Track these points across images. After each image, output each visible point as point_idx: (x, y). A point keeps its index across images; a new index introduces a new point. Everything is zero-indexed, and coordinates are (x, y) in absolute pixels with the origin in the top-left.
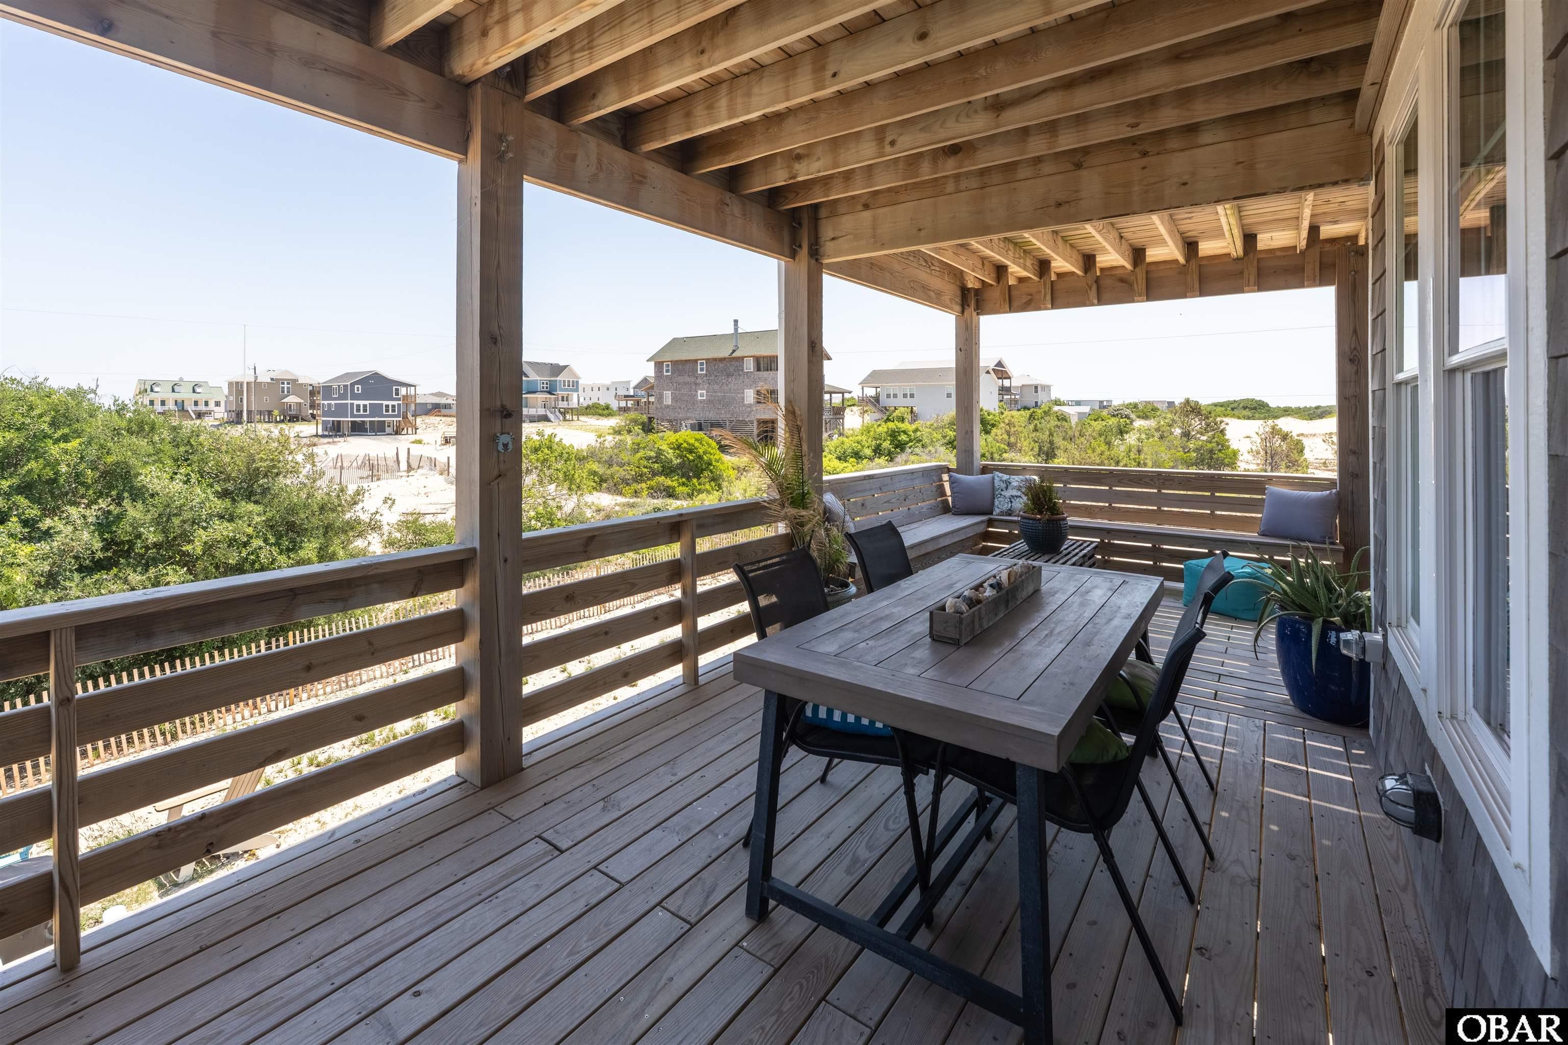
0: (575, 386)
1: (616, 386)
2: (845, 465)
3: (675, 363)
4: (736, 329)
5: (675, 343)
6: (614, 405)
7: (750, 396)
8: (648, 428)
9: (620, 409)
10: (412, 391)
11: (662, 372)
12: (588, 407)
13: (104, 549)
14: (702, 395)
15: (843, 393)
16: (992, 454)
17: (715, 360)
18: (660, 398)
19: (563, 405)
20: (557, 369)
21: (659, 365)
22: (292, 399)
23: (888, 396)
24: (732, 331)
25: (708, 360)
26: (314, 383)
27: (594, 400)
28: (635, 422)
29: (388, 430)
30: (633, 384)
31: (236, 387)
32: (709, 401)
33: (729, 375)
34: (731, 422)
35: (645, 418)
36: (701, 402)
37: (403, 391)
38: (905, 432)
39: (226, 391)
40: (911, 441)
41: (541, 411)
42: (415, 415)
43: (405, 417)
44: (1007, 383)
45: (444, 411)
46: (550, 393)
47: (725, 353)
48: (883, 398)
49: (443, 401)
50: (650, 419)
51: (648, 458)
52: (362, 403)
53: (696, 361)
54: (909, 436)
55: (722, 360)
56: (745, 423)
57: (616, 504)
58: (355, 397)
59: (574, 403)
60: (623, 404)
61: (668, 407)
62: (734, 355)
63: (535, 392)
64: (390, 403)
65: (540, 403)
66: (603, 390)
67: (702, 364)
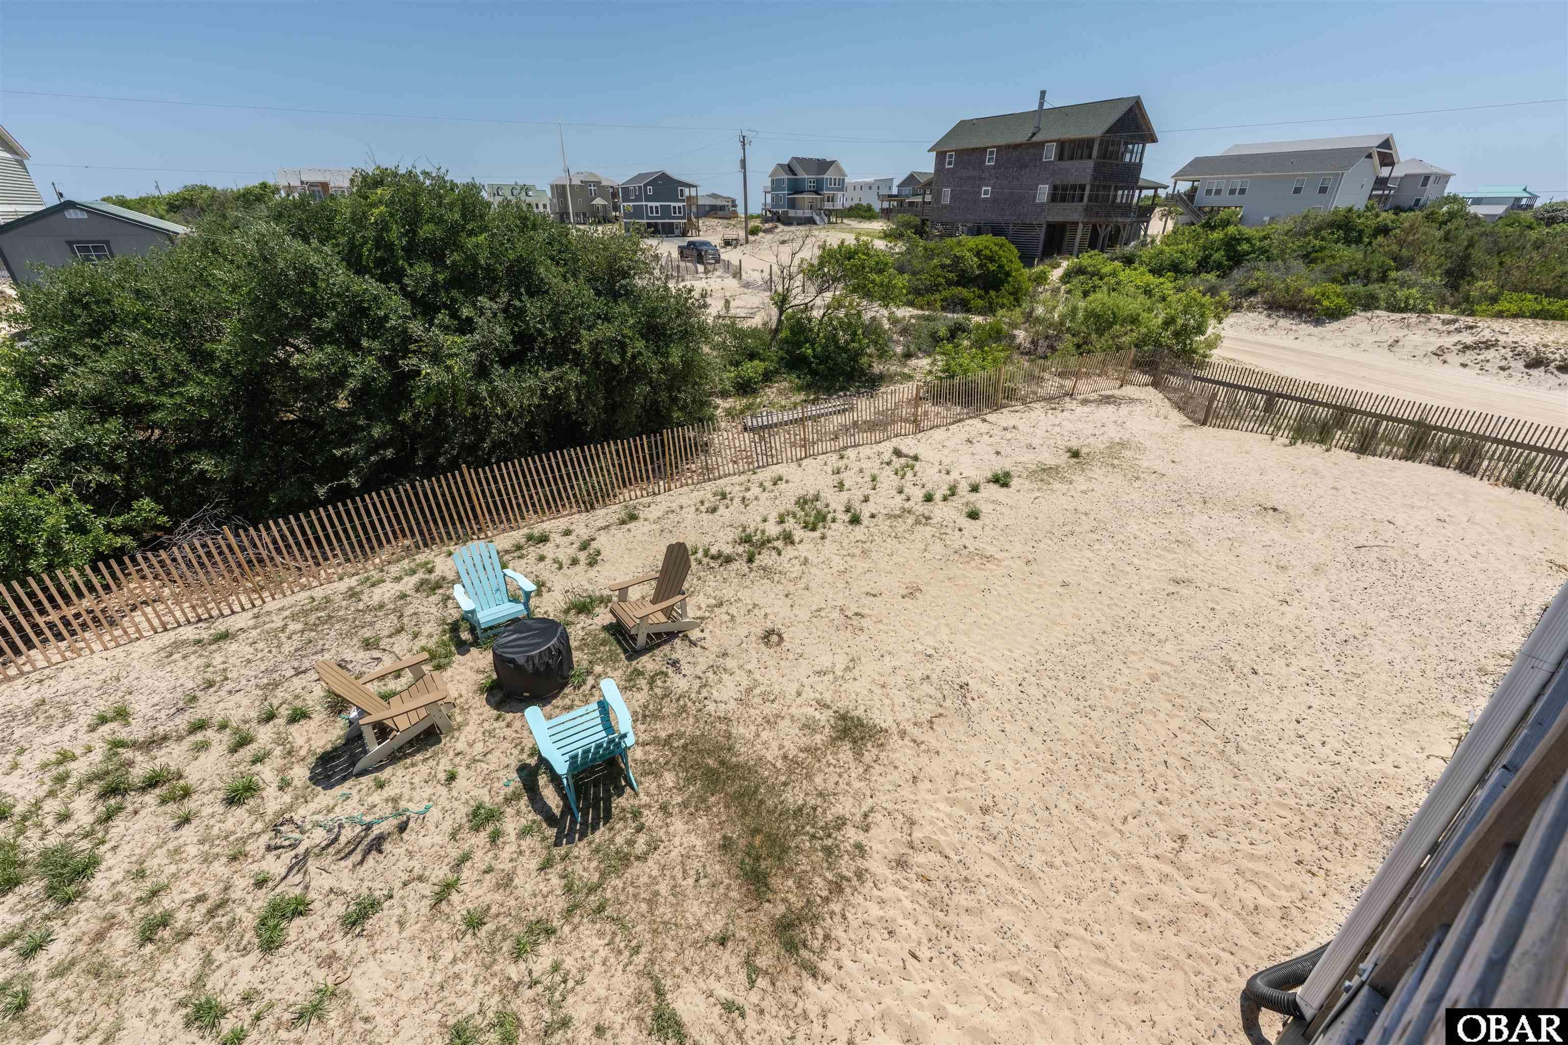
0: (841, 185)
1: (879, 184)
2: (1162, 280)
3: (960, 152)
4: (1041, 104)
5: (964, 127)
6: (877, 206)
7: (1043, 192)
8: (920, 231)
9: (883, 210)
10: (693, 191)
11: (943, 164)
12: (851, 209)
13: (514, 342)
14: (986, 192)
15: (1156, 189)
16: (1368, 271)
17: (1008, 147)
18: (937, 196)
19: (828, 206)
20: (823, 165)
21: (941, 156)
22: (599, 201)
23: (1209, 192)
24: (1035, 107)
25: (999, 147)
26: (615, 185)
27: (856, 201)
28: (907, 225)
29: (677, 232)
30: (897, 182)
31: (559, 191)
32: (994, 200)
33: (1023, 166)
34: (1015, 225)
35: (918, 221)
36: (985, 200)
37: (687, 192)
38: (1248, 240)
39: (549, 194)
40: (1253, 252)
41: (808, 213)
42: (697, 218)
43: (689, 219)
44: (1385, 172)
45: (720, 213)
46: (816, 193)
47: (1021, 137)
48: (1200, 196)
49: (719, 202)
50: (924, 222)
51: (943, 266)
52: (654, 204)
53: (984, 149)
54: (1253, 245)
55: (1016, 147)
56: (1031, 226)
57: (911, 317)
58: (649, 199)
59: (838, 205)
60: (886, 205)
61: (946, 207)
62: (1034, 139)
63: (802, 192)
64: (677, 204)
65: (807, 204)
66: (865, 189)
67: (991, 153)
